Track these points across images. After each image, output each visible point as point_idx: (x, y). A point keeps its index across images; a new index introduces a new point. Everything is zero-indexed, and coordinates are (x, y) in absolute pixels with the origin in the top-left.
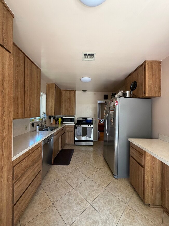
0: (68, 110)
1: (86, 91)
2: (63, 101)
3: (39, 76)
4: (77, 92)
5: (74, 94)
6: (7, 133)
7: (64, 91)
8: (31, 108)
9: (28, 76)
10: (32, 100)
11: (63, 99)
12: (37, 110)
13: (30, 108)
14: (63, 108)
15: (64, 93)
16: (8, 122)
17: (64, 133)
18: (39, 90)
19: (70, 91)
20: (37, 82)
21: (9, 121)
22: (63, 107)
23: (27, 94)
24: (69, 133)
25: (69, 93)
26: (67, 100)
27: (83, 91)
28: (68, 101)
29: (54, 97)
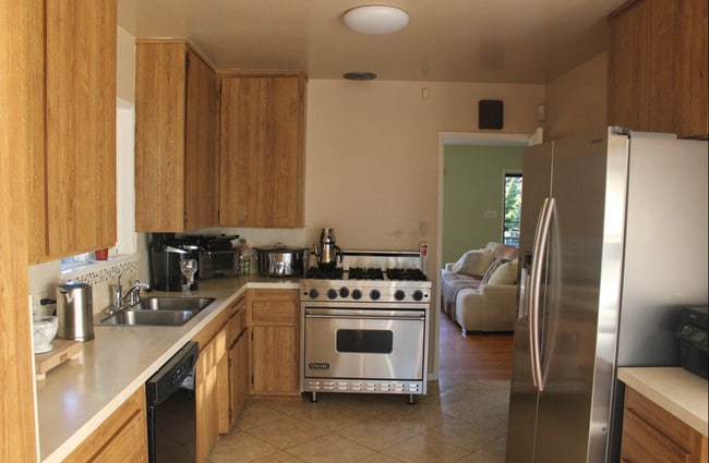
0: (261, 193)
1: (372, 76)
2: (227, 143)
3: (107, 16)
4: (313, 86)
5: (295, 96)
6: (12, 351)
7: (237, 81)
8: (77, 203)
9: (62, 24)
10: (77, 155)
11: (227, 129)
12: (101, 207)
13: (71, 202)
14: (228, 182)
15: (233, 89)
16: (16, 298)
17: (241, 335)
18: (108, 92)
19: (273, 76)
20: (102, 49)
21: (16, 290)
22: (228, 176)
23: (59, 125)
24: (271, 337)
25: (263, 94)
26: (252, 136)
27: (349, 76)
28: (262, 139)
29: (182, 123)
